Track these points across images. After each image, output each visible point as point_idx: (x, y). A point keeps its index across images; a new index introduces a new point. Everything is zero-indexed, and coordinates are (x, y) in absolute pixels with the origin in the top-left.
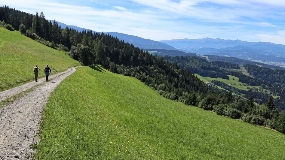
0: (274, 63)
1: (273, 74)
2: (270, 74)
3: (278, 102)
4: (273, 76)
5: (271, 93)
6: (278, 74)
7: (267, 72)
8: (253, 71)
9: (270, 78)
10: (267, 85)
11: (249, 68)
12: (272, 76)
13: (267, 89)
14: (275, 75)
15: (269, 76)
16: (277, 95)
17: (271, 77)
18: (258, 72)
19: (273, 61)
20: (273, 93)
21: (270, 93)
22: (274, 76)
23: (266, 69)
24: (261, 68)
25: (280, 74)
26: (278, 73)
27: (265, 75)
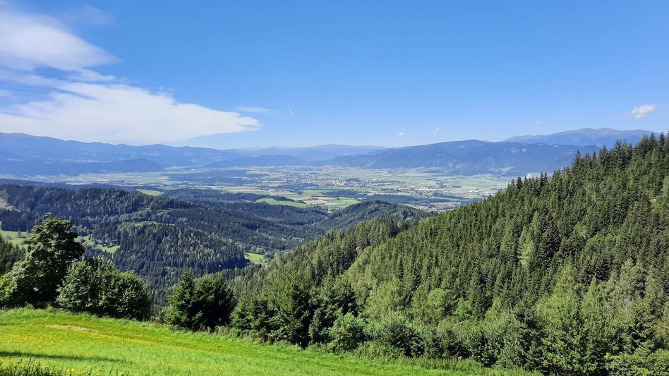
0: (44, 178)
1: (75, 199)
2: (70, 201)
3: (121, 260)
4: (76, 204)
5: (97, 243)
6: (87, 198)
7: (60, 197)
8: (22, 200)
9: (71, 210)
10: (81, 226)
11: (8, 192)
12: (74, 206)
13: (84, 236)
14: (82, 201)
15: (68, 204)
16: (111, 244)
17: (72, 206)
18: (36, 199)
19: (40, 174)
20: (100, 241)
21: (93, 243)
22: (79, 203)
23: (55, 191)
24: (41, 191)
25: (93, 198)
26: (88, 195)
27: (57, 205)
